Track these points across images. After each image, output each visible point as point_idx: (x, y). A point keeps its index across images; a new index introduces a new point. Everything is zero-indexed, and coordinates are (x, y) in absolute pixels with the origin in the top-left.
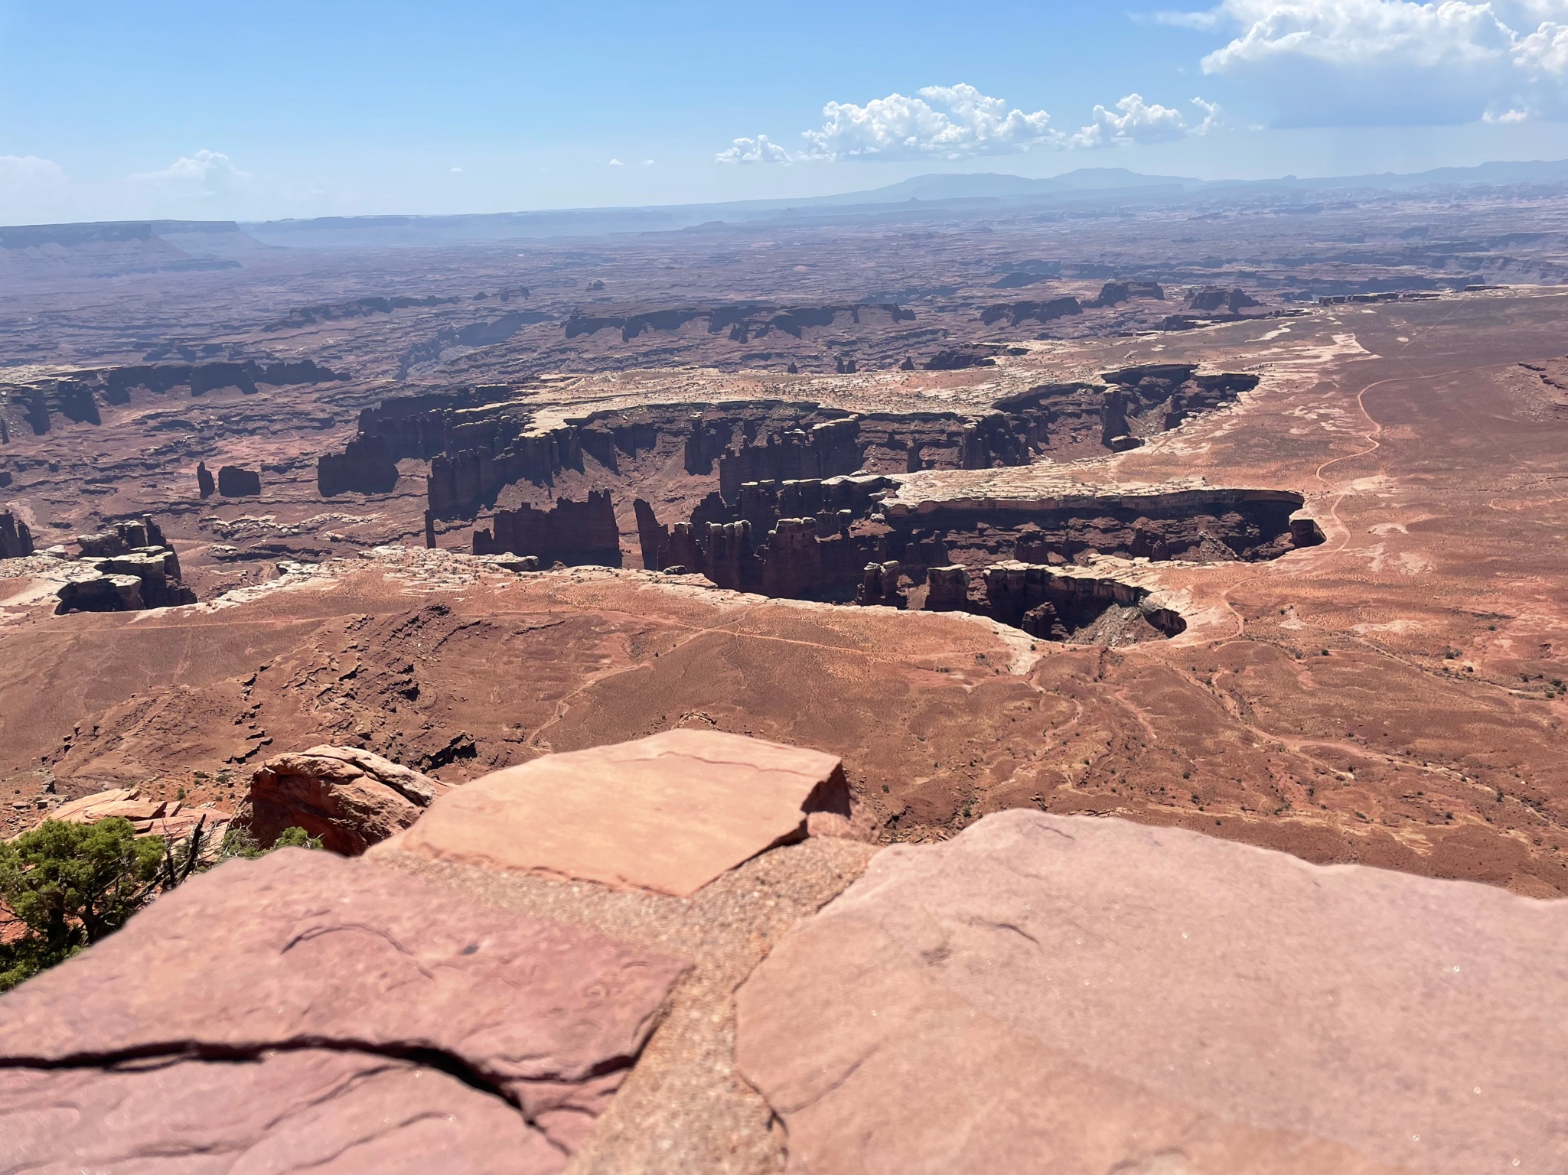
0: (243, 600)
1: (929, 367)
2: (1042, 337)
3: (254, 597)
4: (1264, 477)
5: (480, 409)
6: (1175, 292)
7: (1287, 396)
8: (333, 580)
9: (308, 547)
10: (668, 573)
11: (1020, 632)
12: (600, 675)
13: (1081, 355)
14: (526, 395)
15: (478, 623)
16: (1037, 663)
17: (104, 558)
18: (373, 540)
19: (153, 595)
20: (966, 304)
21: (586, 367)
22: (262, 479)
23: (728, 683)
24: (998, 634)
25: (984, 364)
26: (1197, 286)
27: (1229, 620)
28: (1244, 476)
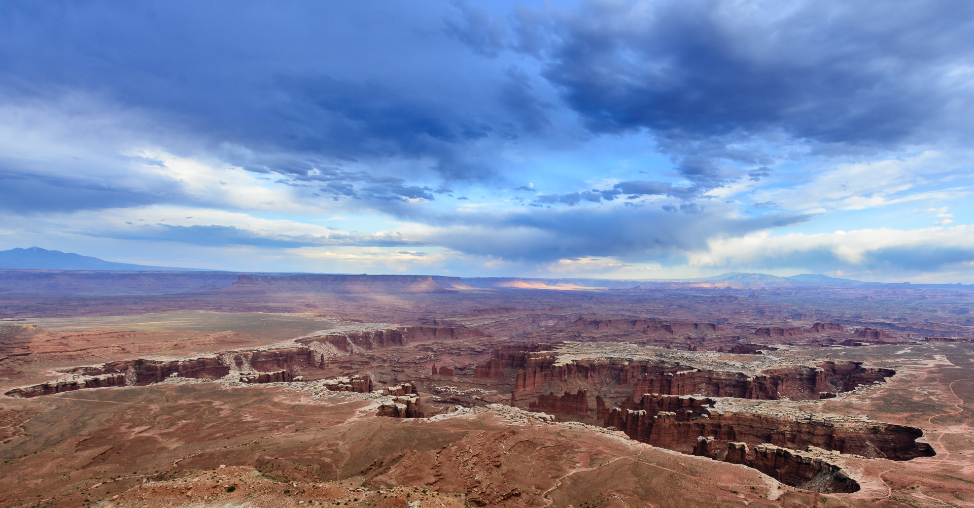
0: (441, 419)
1: (729, 352)
2: (785, 343)
3: (445, 418)
4: (900, 419)
5: (539, 353)
6: (850, 329)
7: (910, 382)
8: (475, 415)
9: (466, 401)
10: (609, 429)
11: (773, 479)
12: (574, 471)
13: (803, 353)
14: (558, 349)
15: (527, 441)
16: (781, 496)
17: (396, 397)
18: (491, 401)
19: (410, 413)
20: (748, 326)
21: (582, 340)
22: (454, 373)
23: (631, 482)
24: (761, 478)
25: (756, 353)
26: (861, 327)
27: (883, 488)
28: (889, 418)
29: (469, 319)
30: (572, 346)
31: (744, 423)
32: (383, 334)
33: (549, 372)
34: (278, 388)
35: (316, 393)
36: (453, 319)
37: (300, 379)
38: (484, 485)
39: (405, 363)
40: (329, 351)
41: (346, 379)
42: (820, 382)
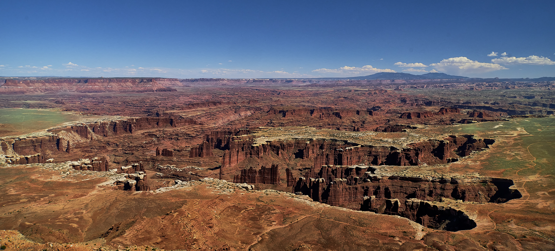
0: (164, 191)
1: (383, 131)
2: (421, 124)
3: (167, 190)
4: (499, 174)
5: (240, 136)
6: (464, 112)
7: (504, 147)
8: (191, 187)
9: (184, 176)
10: (297, 194)
11: (419, 225)
12: (272, 228)
13: (434, 130)
14: (255, 132)
15: (233, 206)
16: (425, 236)
17: (127, 174)
18: (204, 176)
19: (139, 187)
20: (395, 112)
21: (273, 125)
22: (173, 154)
23: (316, 235)
24: (410, 224)
25: (402, 131)
26: (471, 110)
27: (491, 224)
28: (492, 173)
29: (185, 111)
30: (266, 130)
31: (396, 184)
32: (117, 125)
33: (249, 151)
34: (34, 168)
35: (64, 172)
36: (172, 111)
37: (52, 161)
38: (201, 243)
39: (134, 147)
40: (73, 138)
41: (87, 161)
42: (447, 151)
